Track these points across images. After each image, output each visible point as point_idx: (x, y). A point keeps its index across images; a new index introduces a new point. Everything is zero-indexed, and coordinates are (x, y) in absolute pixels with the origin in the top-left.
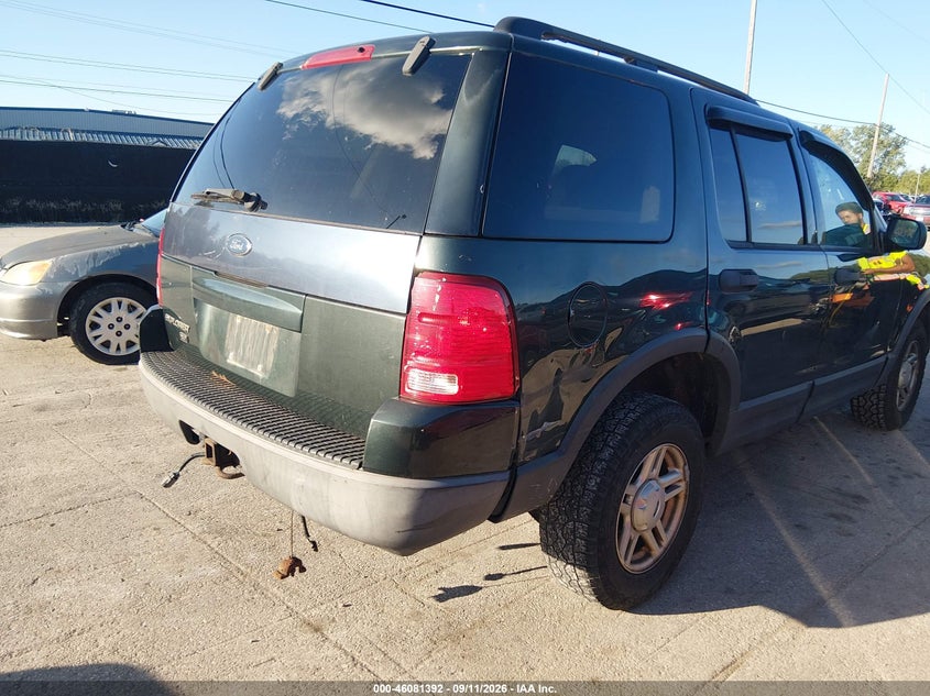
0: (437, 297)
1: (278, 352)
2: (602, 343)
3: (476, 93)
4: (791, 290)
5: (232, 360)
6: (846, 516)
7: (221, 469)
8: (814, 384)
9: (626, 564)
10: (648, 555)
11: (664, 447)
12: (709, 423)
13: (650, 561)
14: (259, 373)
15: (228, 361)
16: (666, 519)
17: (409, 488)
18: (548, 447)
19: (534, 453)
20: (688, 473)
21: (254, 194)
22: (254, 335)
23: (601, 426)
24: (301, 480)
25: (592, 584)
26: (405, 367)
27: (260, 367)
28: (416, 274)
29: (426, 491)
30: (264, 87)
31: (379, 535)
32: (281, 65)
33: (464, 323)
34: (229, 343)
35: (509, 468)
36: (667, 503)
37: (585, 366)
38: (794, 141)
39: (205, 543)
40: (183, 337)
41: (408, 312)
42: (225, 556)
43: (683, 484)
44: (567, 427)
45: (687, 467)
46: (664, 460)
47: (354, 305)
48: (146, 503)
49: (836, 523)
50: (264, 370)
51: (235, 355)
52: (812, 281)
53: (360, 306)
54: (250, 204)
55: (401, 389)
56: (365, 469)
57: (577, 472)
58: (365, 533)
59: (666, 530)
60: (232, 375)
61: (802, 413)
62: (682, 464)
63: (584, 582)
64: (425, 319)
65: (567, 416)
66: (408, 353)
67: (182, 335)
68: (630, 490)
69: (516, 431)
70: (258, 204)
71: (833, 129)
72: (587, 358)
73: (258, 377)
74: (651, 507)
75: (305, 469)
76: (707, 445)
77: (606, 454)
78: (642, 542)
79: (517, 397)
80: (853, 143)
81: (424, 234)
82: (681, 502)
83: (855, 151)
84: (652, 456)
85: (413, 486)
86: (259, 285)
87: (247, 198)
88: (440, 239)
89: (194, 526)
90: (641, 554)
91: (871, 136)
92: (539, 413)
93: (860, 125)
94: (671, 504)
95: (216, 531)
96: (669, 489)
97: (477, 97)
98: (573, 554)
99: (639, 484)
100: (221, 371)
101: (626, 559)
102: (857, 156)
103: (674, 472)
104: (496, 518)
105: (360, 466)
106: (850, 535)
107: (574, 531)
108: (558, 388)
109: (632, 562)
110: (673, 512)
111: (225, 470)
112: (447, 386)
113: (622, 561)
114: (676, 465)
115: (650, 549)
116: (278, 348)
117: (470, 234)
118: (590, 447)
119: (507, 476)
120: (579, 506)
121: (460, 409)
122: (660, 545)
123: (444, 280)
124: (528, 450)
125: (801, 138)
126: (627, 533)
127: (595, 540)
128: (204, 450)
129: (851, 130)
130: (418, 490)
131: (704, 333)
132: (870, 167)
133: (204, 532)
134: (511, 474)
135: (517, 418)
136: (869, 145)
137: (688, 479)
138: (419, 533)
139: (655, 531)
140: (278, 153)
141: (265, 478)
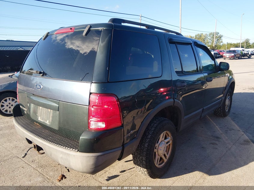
0: (97, 101)
1: (53, 117)
2: (145, 107)
3: (104, 41)
4: (196, 83)
5: (40, 119)
6: (215, 143)
7: (39, 152)
8: (203, 109)
9: (157, 166)
10: (163, 162)
11: (165, 132)
12: (177, 124)
13: (164, 163)
14: (48, 123)
15: (39, 119)
16: (167, 151)
17: (93, 156)
18: (133, 138)
19: (129, 140)
20: (172, 138)
21: (42, 71)
22: (46, 112)
23: (147, 129)
24: (61, 156)
25: (148, 173)
26: (89, 121)
27: (48, 121)
28: (91, 93)
29: (98, 156)
30: (44, 39)
31: (85, 170)
32: (49, 33)
33: (106, 107)
34: (38, 114)
35: (122, 145)
36: (167, 147)
37: (141, 114)
38: (193, 45)
39: (37, 170)
40: (26, 112)
41: (89, 105)
42: (43, 174)
43: (171, 141)
44: (138, 131)
45: (172, 136)
46: (165, 135)
47: (73, 103)
48: (19, 159)
49: (212, 146)
50: (49, 122)
51: (41, 118)
52: (201, 80)
53: (75, 104)
54: (41, 75)
55: (89, 127)
56: (79, 152)
57: (142, 143)
58: (81, 170)
59: (167, 154)
60: (40, 124)
61: (201, 116)
62: (170, 136)
63: (146, 173)
64: (94, 107)
65: (137, 128)
66: (90, 117)
67: (25, 112)
68: (157, 145)
69: (123, 135)
70: (44, 74)
71: (204, 34)
72: (142, 112)
73: (47, 124)
74: (163, 149)
75: (62, 152)
76: (176, 129)
77: (149, 136)
78: (161, 158)
79: (122, 126)
80: (209, 37)
81: (92, 82)
82: (171, 146)
83: (209, 39)
84: (162, 135)
85: (94, 155)
86: (45, 98)
87: (40, 73)
88: (97, 84)
89: (34, 165)
90: (161, 162)
91: (213, 35)
92: (129, 129)
93: (210, 33)
94: (168, 147)
95: (40, 167)
96: (167, 143)
97: (104, 43)
98: (142, 165)
99: (159, 143)
100: (37, 122)
101: (157, 164)
102: (210, 41)
103: (168, 138)
104: (120, 159)
105: (78, 151)
106: (217, 149)
107: (142, 159)
108: (134, 121)
109: (159, 165)
110: (169, 149)
111: (40, 152)
112: (102, 125)
113: (156, 165)
114: (169, 136)
115: (163, 160)
116: (53, 116)
117: (105, 82)
118: (145, 135)
119: (121, 148)
120: (143, 152)
121: (106, 131)
122: (166, 158)
123: (99, 95)
124: (127, 139)
125: (195, 44)
126: (157, 157)
127: (148, 161)
128: (33, 146)
129: (208, 34)
130: (95, 156)
131: (173, 100)
132: (214, 44)
133: (37, 167)
134: (123, 147)
135: (123, 132)
136: (213, 38)
137: (172, 139)
138: (97, 168)
139: (165, 155)
140: (49, 59)
141: (51, 155)
